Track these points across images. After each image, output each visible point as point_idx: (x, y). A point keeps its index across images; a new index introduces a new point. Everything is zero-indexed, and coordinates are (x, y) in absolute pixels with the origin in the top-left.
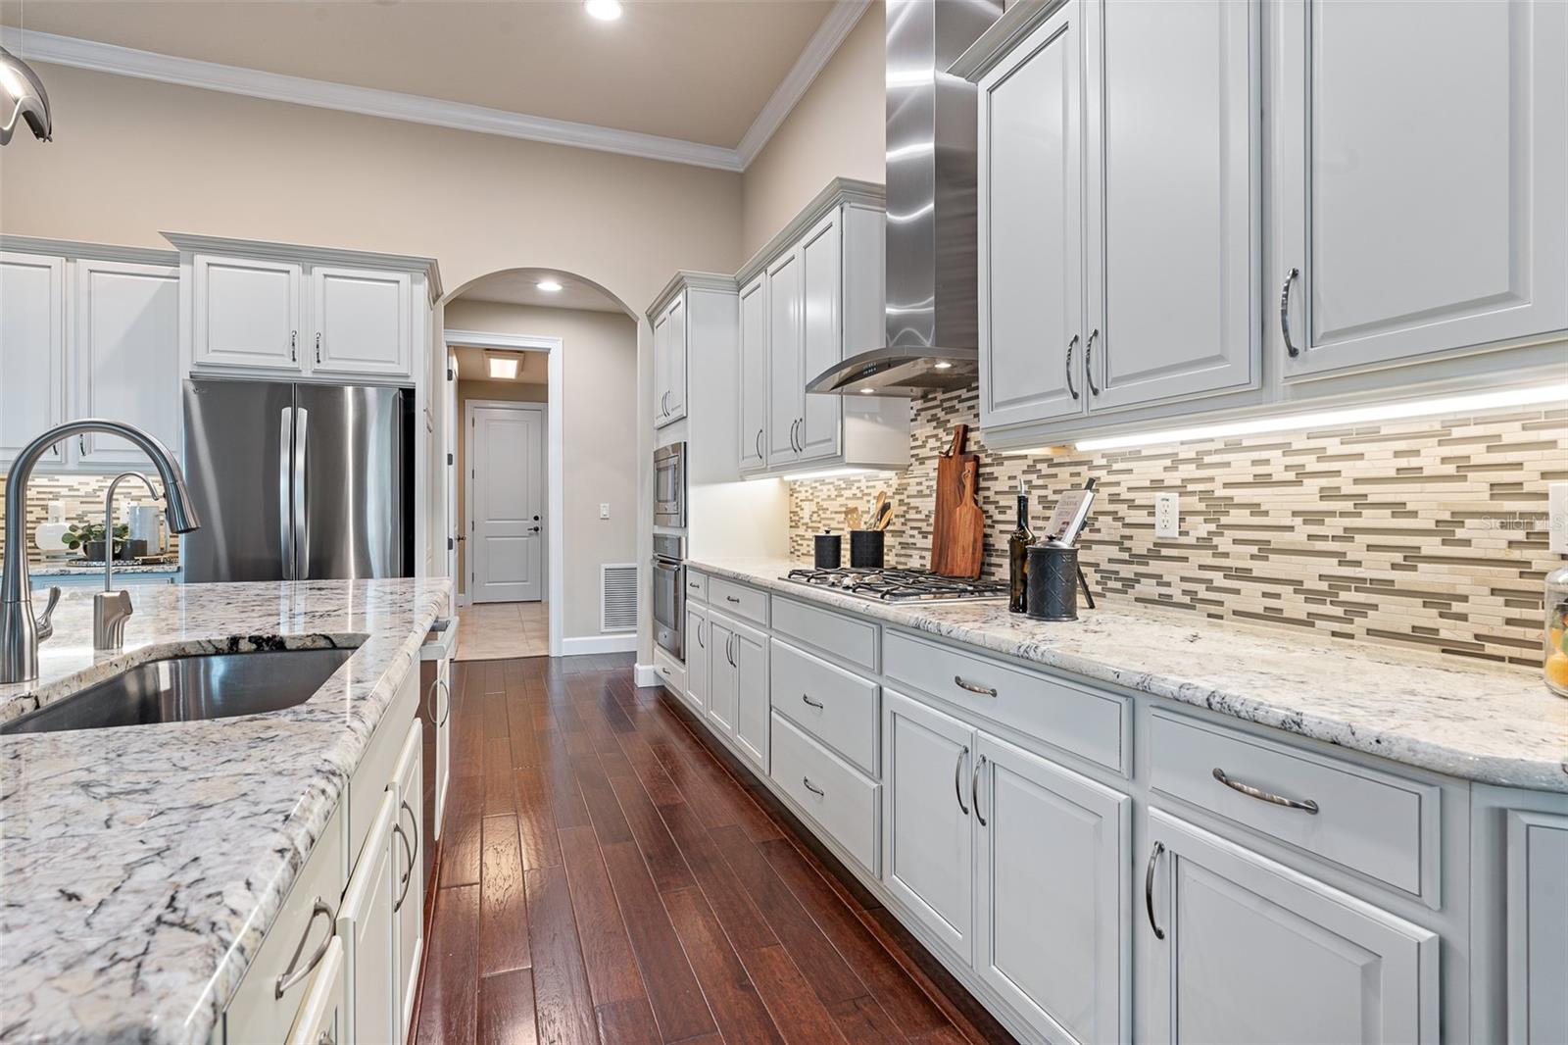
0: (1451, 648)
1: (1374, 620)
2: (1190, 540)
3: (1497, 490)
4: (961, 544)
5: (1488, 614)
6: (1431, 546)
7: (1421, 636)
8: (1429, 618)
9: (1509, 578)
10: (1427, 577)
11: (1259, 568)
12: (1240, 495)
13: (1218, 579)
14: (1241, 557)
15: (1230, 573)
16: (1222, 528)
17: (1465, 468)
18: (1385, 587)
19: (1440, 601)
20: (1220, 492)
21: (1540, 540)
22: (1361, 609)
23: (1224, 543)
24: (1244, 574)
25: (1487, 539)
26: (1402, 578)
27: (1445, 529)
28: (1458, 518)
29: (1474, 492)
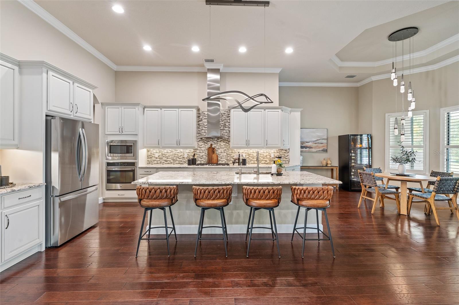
0: (266, 164)
1: (262, 163)
2: (246, 157)
3: (269, 154)
4: (214, 159)
5: (268, 161)
6: (265, 157)
7: (265, 163)
8: (265, 162)
9: (269, 159)
10: (265, 159)
11: (253, 160)
12: (251, 154)
13: (249, 161)
14: (251, 159)
15: (250, 160)
16: (250, 156)
17: (267, 152)
18: (262, 160)
19: (266, 161)
20: (249, 153)
21: (271, 157)
22: (261, 162)
23: (250, 158)
24: (252, 160)
25: (268, 157)
26: (263, 160)
27: (266, 156)
28: (267, 156)
29: (267, 154)
